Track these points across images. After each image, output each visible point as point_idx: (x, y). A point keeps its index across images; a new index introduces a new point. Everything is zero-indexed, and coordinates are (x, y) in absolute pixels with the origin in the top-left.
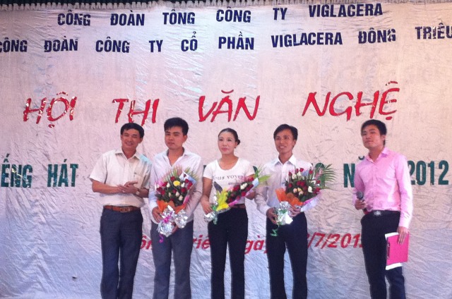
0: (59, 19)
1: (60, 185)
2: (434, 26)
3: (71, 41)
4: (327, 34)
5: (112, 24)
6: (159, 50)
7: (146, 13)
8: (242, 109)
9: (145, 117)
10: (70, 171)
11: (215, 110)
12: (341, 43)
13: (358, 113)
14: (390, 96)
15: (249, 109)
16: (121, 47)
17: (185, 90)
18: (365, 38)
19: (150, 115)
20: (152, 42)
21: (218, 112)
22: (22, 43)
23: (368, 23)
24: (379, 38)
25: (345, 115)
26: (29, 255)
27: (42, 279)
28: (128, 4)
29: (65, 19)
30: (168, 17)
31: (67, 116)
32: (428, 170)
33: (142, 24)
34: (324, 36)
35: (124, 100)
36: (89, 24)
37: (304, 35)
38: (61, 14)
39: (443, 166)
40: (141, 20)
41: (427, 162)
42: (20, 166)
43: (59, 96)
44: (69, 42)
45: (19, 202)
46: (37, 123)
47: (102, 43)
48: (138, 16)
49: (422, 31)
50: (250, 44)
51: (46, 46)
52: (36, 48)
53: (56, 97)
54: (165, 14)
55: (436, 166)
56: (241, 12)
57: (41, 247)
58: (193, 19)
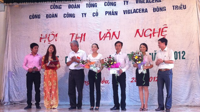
0: (51, 7)
2: (179, 5)
5: (69, 8)
6: (85, 16)
7: (80, 4)
8: (114, 35)
9: (81, 39)
11: (105, 36)
12: (147, 12)
13: (154, 36)
15: (117, 35)
16: (72, 16)
17: (94, 30)
18: (155, 10)
19: (83, 39)
20: (83, 14)
22: (38, 16)
23: (156, 5)
24: (160, 10)
28: (74, 1)
29: (53, 7)
32: (178, 54)
33: (79, 8)
34: (141, 10)
36: (61, 8)
37: (134, 10)
38: (51, 5)
39: (183, 53)
40: (79, 6)
41: (178, 52)
43: (52, 33)
44: (54, 15)
46: (45, 42)
47: (66, 15)
48: (78, 5)
49: (175, 7)
50: (116, 13)
51: (47, 16)
52: (43, 17)
54: (87, 4)
55: (181, 53)
56: (113, 2)
58: (96, 6)
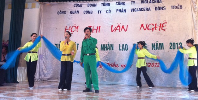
2: (176, 5)
3: (77, 11)
4: (146, 8)
5: (88, 6)
6: (100, 13)
7: (97, 3)
9: (97, 31)
10: (77, 45)
12: (150, 10)
14: (165, 25)
15: (125, 29)
16: (90, 12)
17: (107, 24)
18: (157, 9)
21: (116, 29)
22: (64, 12)
23: (158, 5)
24: (161, 9)
25: (152, 30)
28: (92, 1)
29: (75, 5)
30: (103, 4)
31: (76, 31)
32: (176, 45)
33: (96, 6)
34: (145, 9)
35: (91, 26)
36: (82, 7)
37: (140, 8)
39: (180, 44)
41: (176, 43)
47: (85, 11)
48: (95, 4)
49: (173, 7)
50: (125, 11)
51: (71, 13)
52: (68, 13)
53: (73, 26)
54: (102, 4)
55: (178, 44)
56: (122, 2)
58: (109, 5)
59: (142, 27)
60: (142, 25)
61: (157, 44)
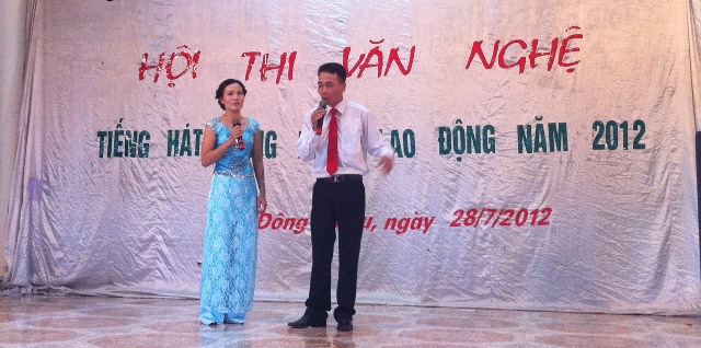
1: (182, 154)
8: (394, 61)
9: (280, 73)
10: (193, 138)
11: (362, 63)
13: (533, 65)
14: (574, 43)
15: (403, 62)
17: (327, 41)
19: (286, 71)
21: (366, 65)
25: (517, 68)
26: (146, 236)
27: (162, 265)
31: (189, 74)
32: (620, 131)
35: (256, 53)
39: (639, 127)
41: (619, 122)
42: (135, 133)
43: (180, 51)
45: (135, 175)
46: (155, 81)
53: (177, 52)
55: (630, 126)
57: (161, 228)
59: (477, 56)
60: (477, 48)
61: (539, 127)
